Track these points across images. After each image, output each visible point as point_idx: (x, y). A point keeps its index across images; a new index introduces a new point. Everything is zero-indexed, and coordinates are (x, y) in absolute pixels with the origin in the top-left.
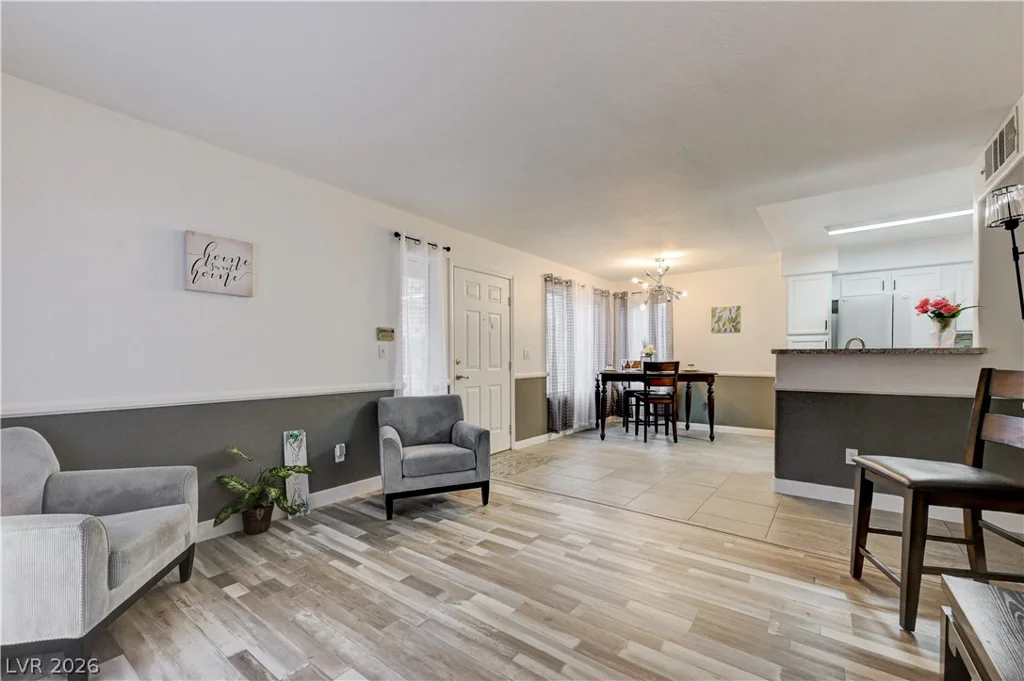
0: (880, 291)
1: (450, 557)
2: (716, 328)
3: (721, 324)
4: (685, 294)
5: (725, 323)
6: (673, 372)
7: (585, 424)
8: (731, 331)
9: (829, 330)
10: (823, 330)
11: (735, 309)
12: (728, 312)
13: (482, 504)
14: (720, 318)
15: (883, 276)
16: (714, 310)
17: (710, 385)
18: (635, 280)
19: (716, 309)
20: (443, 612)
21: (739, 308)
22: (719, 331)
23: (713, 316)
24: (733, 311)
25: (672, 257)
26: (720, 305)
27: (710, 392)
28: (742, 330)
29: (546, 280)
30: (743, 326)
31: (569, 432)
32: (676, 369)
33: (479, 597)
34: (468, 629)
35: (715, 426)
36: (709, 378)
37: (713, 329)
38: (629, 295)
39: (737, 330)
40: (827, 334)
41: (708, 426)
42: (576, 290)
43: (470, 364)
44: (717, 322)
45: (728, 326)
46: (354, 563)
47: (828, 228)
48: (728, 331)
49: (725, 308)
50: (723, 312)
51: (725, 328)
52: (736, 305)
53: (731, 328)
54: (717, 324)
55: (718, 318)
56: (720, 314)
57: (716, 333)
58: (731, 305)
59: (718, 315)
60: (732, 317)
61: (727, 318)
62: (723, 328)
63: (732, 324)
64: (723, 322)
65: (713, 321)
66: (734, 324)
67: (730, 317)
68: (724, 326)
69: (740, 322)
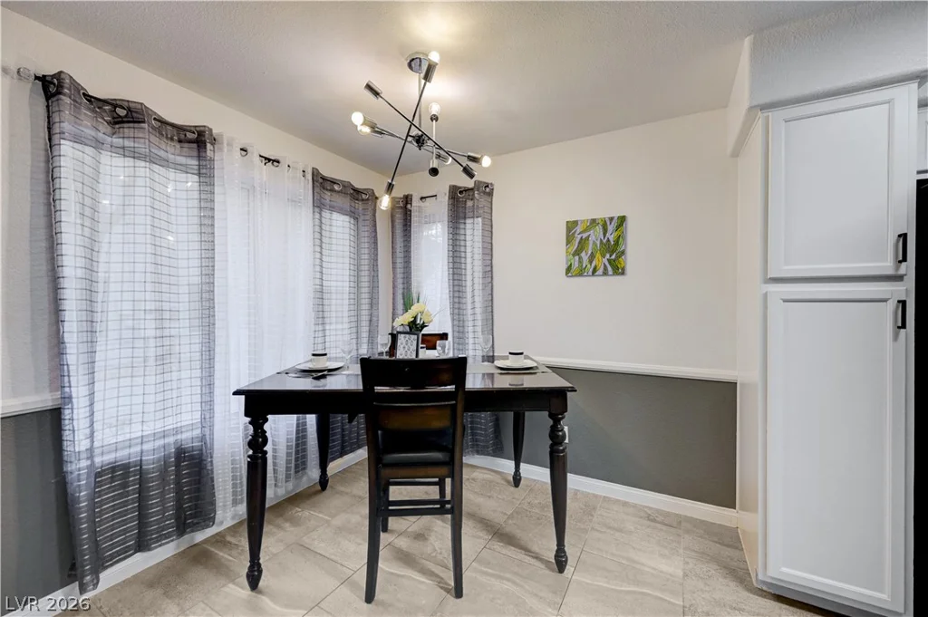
2: (576, 265)
3: (585, 256)
4: (486, 162)
5: (592, 257)
6: (451, 388)
8: (605, 273)
11: (614, 223)
12: (599, 229)
14: (583, 243)
16: (571, 226)
17: (556, 419)
19: (576, 223)
21: (622, 220)
22: (581, 274)
23: (569, 241)
24: (611, 228)
26: (583, 214)
28: (629, 269)
30: (632, 259)
36: (553, 401)
37: (569, 269)
38: (416, 202)
39: (618, 270)
40: (899, 278)
42: (226, 161)
44: (577, 253)
45: (601, 261)
48: (600, 271)
49: (594, 221)
50: (590, 230)
51: (593, 265)
52: (616, 214)
53: (605, 266)
54: (577, 258)
55: (580, 243)
56: (585, 235)
57: (575, 276)
58: (607, 215)
59: (579, 236)
60: (608, 240)
61: (598, 243)
62: (589, 266)
63: (608, 256)
64: (590, 252)
65: (570, 250)
66: (613, 257)
67: (605, 241)
68: (591, 262)
69: (623, 253)
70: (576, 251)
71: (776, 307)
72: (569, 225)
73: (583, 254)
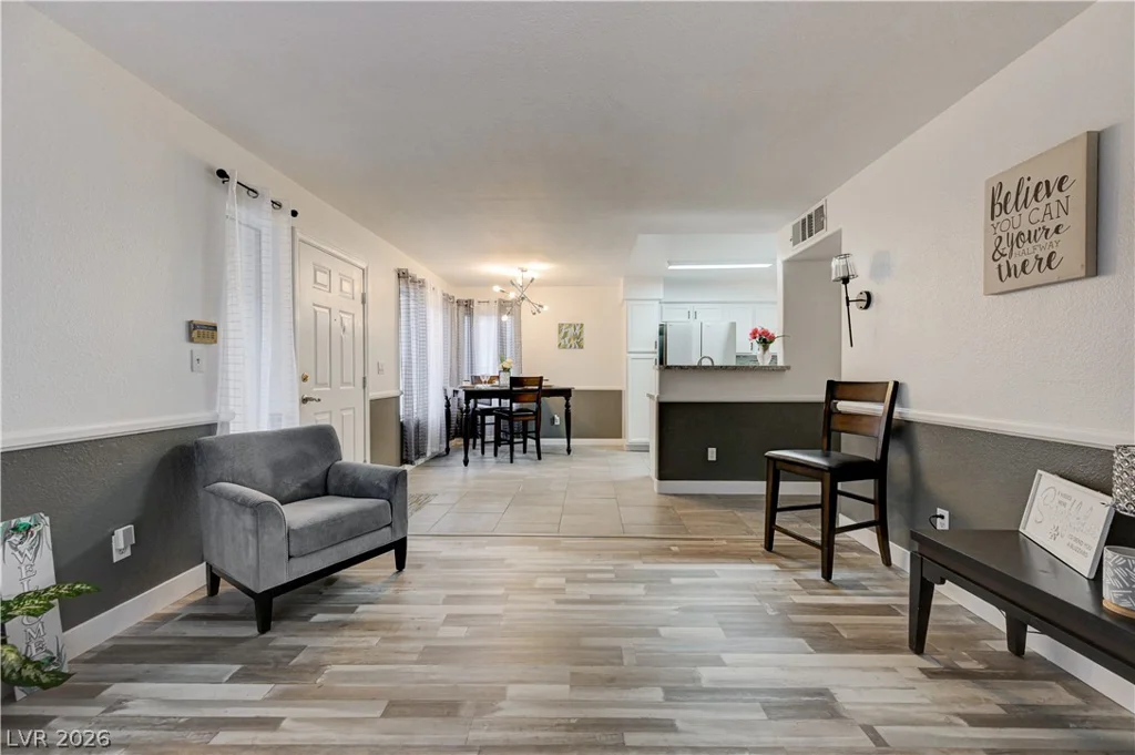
0: (686, 318)
1: (422, 653)
2: (562, 344)
3: (567, 339)
4: (546, 308)
5: (570, 339)
6: (537, 387)
7: (436, 450)
8: (575, 348)
9: (657, 350)
10: (653, 349)
11: (579, 326)
12: (573, 328)
13: (395, 570)
14: (566, 333)
15: (689, 307)
16: (561, 326)
17: (567, 399)
18: (497, 289)
19: (563, 324)
20: (488, 730)
21: (582, 325)
22: (565, 347)
23: (560, 332)
24: (577, 328)
25: (538, 269)
26: (565, 321)
27: (567, 406)
28: (584, 346)
29: (399, 277)
30: (586, 343)
31: (420, 461)
32: (540, 385)
33: (513, 690)
34: (542, 735)
35: (572, 440)
36: (566, 393)
37: (560, 344)
38: (476, 304)
39: (581, 347)
40: (656, 353)
41: (565, 440)
42: (428, 290)
43: (319, 381)
44: (564, 338)
45: (573, 342)
46: (272, 724)
47: (670, 263)
48: (573, 347)
49: (570, 325)
50: (569, 328)
51: (570, 344)
52: (580, 322)
53: (575, 344)
54: (563, 340)
55: (564, 333)
56: (567, 330)
57: (563, 348)
58: (576, 322)
59: (565, 330)
60: (577, 333)
61: (572, 334)
62: (568, 344)
63: (576, 340)
65: (560, 336)
66: (578, 341)
67: (575, 333)
68: (569, 342)
69: (583, 339)
71: (630, 361)
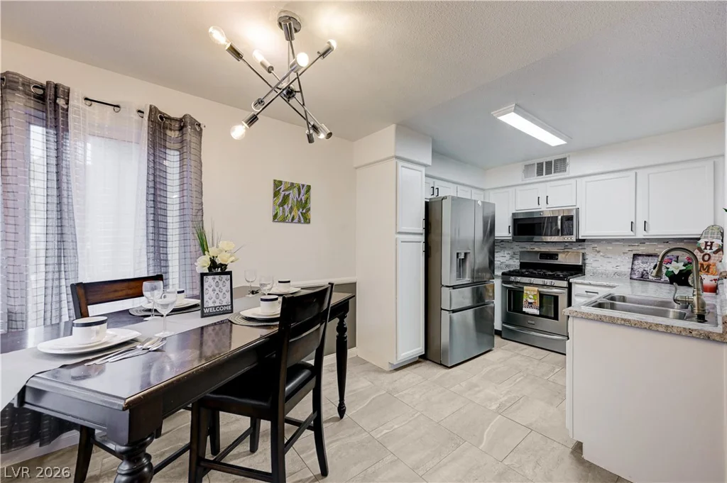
2: (280, 214)
5: (291, 209)
8: (299, 222)
10: (421, 230)
11: (305, 188)
12: (296, 190)
14: (286, 198)
16: (277, 184)
19: (282, 183)
21: (309, 187)
22: (284, 220)
23: (276, 194)
24: (303, 191)
26: (287, 178)
28: (312, 220)
30: (313, 215)
37: (275, 216)
38: (75, 97)
39: (307, 221)
40: (423, 234)
44: (282, 204)
45: (297, 213)
48: (296, 220)
49: (292, 184)
50: (290, 190)
51: (292, 214)
52: (307, 183)
53: (299, 217)
54: (281, 208)
55: (283, 197)
56: (287, 193)
57: (280, 221)
58: (301, 182)
59: (283, 193)
60: (301, 200)
61: (295, 200)
62: (289, 215)
63: (301, 210)
64: (290, 206)
65: (277, 201)
66: (304, 211)
67: (299, 200)
68: (291, 213)
69: (309, 209)
70: (281, 203)
71: (399, 245)
72: (276, 183)
73: (285, 206)
